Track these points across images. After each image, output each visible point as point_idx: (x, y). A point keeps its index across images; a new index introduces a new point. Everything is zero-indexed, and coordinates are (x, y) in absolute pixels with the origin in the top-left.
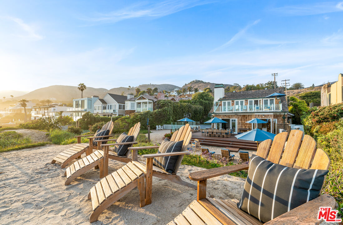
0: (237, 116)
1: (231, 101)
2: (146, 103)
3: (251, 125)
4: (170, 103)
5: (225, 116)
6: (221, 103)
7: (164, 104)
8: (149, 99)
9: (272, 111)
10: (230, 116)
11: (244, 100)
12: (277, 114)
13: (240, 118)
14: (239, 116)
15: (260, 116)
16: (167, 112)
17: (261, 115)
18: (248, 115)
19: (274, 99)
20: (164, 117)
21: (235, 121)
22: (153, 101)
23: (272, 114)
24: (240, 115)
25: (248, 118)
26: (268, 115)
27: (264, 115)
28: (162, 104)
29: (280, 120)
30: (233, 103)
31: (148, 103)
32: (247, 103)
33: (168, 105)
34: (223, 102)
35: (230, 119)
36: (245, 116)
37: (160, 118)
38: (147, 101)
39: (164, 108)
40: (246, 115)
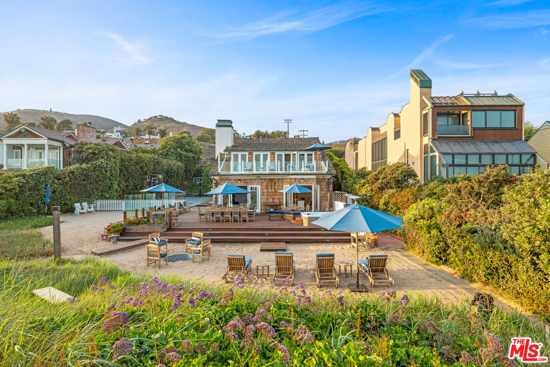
0: (260, 181)
1: (247, 153)
2: (41, 147)
3: (283, 196)
4: (112, 150)
5: (240, 180)
6: (230, 155)
7: (96, 152)
8: (49, 139)
9: (315, 171)
10: (248, 181)
11: (269, 153)
12: (320, 177)
13: (265, 184)
14: (263, 181)
15: (297, 181)
16: (106, 171)
17: (299, 179)
18: (278, 179)
19: (313, 153)
20: (97, 182)
21: (256, 189)
22: (64, 145)
23: (314, 177)
24: (265, 179)
25: (277, 185)
26: (309, 179)
27: (303, 179)
28: (90, 151)
29: (323, 186)
30: (250, 156)
31: (47, 147)
32: (274, 157)
33: (107, 155)
34: (232, 153)
35: (247, 186)
36: (274, 181)
37: (85, 186)
38: (44, 141)
39: (98, 162)
40: (275, 179)
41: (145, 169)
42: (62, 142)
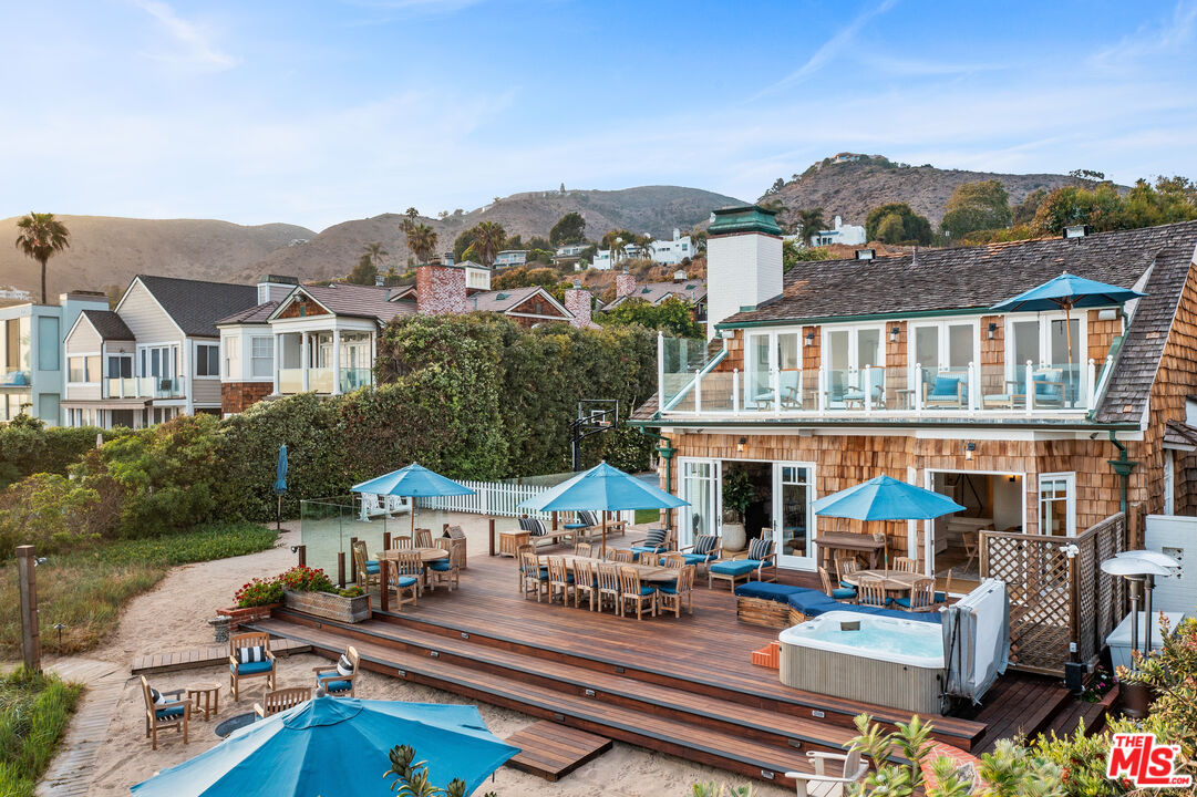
0: (815, 446)
1: (798, 331)
2: (321, 337)
4: (473, 333)
5: (744, 440)
6: (741, 340)
7: (421, 344)
8: (339, 315)
9: (1029, 413)
10: (773, 444)
11: (881, 326)
13: (834, 458)
14: (825, 446)
15: (946, 452)
16: (449, 398)
17: (957, 446)
18: (887, 440)
19: (1081, 315)
20: (422, 430)
21: (802, 477)
22: (378, 325)
23: (1029, 436)
24: (835, 439)
25: (881, 462)
26: (1003, 446)
27: (972, 446)
28: (407, 343)
29: (1096, 480)
30: (809, 342)
31: (336, 335)
32: (903, 343)
33: (454, 350)
34: (750, 335)
35: (771, 464)
36: (867, 447)
37: (388, 443)
38: (328, 323)
39: (424, 373)
40: (872, 439)
41: (605, 377)
42: (374, 319)
